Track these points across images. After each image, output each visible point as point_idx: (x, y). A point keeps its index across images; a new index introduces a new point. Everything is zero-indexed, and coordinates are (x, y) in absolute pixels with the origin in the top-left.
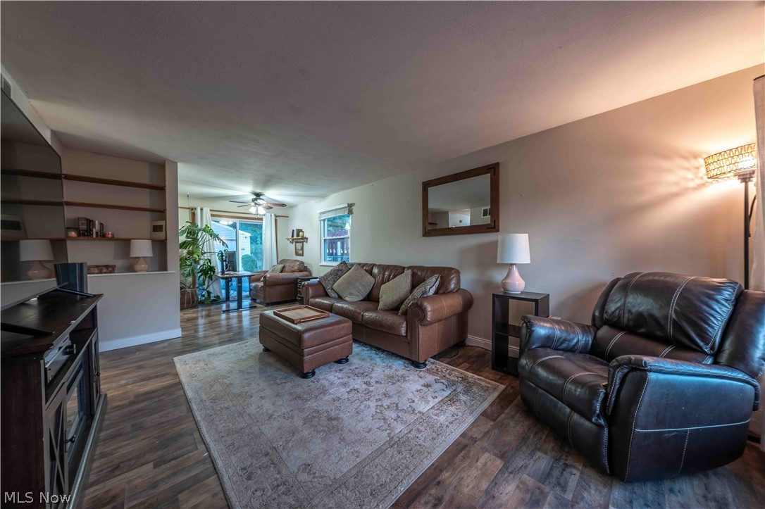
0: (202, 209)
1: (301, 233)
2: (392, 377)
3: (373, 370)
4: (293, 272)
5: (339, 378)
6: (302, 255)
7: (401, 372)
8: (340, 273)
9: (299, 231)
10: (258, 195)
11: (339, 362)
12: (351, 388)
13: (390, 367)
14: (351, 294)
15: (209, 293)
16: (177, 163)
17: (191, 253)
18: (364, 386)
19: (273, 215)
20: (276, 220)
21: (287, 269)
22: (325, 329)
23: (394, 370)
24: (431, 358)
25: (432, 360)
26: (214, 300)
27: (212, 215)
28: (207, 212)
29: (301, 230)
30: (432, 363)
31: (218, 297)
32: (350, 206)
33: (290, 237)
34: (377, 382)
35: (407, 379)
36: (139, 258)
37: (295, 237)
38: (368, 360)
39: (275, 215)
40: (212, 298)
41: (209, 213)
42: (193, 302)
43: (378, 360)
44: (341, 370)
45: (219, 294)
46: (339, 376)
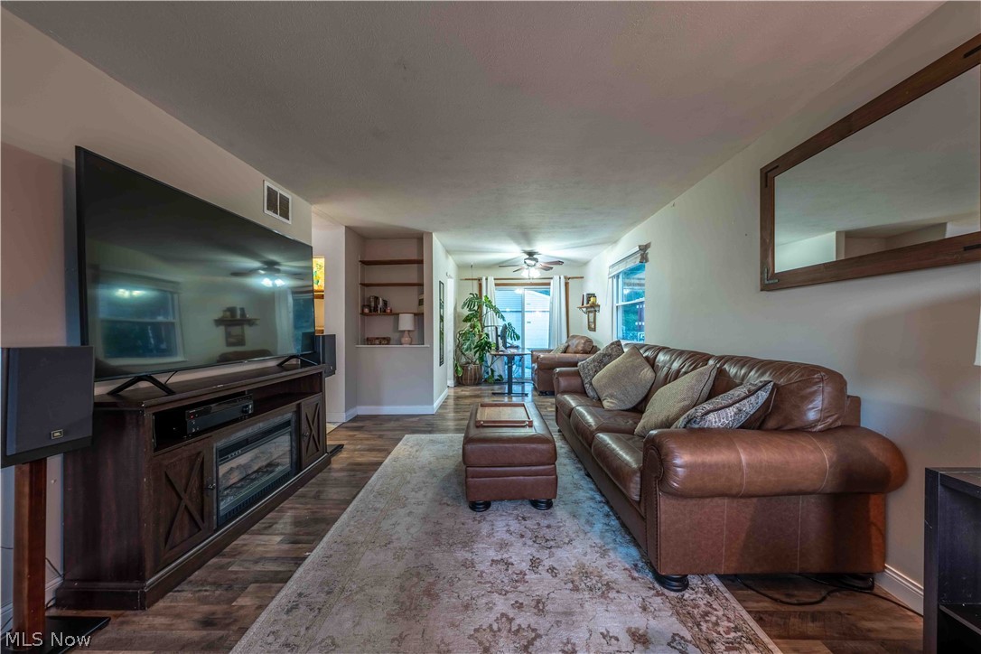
0: (487, 279)
1: (592, 299)
2: (587, 575)
3: (570, 542)
4: (575, 353)
5: (508, 531)
6: (594, 330)
7: (617, 575)
8: (606, 360)
9: (590, 296)
10: (531, 254)
11: (535, 504)
12: (505, 556)
13: (604, 554)
14: (612, 396)
15: (493, 371)
16: (431, 234)
17: (473, 327)
18: (525, 566)
19: (562, 277)
20: (567, 284)
21: (570, 349)
22: (501, 445)
23: (604, 562)
24: (720, 577)
25: (715, 583)
26: (497, 380)
27: (496, 285)
28: (491, 281)
29: (594, 295)
30: (709, 591)
31: (500, 376)
32: (644, 249)
33: (580, 306)
34: (552, 570)
35: (612, 594)
36: (404, 331)
37: (585, 305)
38: (583, 520)
39: (565, 278)
40: (496, 377)
41: (493, 282)
42: (475, 379)
43: (599, 526)
44: (524, 519)
45: (502, 373)
46: (512, 529)
